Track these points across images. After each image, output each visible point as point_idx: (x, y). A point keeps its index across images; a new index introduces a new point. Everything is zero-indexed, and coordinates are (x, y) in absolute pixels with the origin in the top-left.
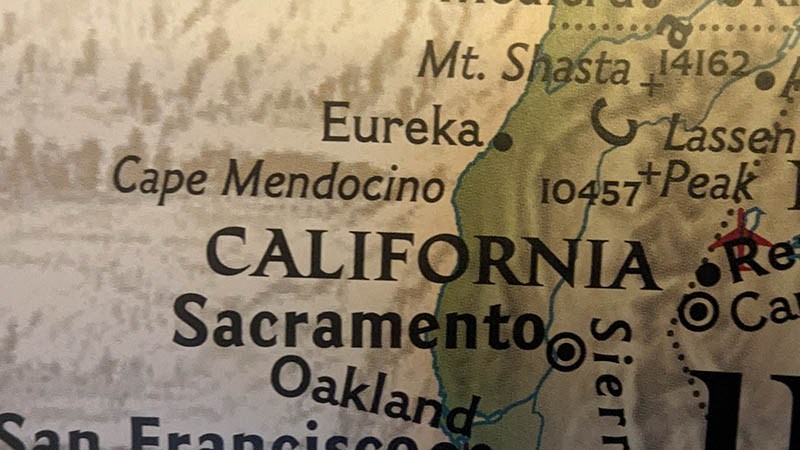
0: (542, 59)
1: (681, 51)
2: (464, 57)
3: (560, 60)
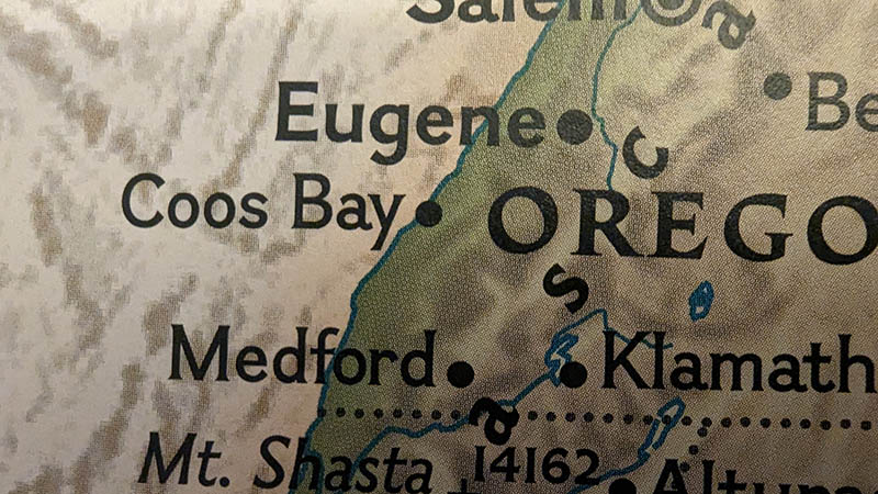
0: (308, 459)
1: (504, 447)
2: (200, 455)
3: (334, 460)
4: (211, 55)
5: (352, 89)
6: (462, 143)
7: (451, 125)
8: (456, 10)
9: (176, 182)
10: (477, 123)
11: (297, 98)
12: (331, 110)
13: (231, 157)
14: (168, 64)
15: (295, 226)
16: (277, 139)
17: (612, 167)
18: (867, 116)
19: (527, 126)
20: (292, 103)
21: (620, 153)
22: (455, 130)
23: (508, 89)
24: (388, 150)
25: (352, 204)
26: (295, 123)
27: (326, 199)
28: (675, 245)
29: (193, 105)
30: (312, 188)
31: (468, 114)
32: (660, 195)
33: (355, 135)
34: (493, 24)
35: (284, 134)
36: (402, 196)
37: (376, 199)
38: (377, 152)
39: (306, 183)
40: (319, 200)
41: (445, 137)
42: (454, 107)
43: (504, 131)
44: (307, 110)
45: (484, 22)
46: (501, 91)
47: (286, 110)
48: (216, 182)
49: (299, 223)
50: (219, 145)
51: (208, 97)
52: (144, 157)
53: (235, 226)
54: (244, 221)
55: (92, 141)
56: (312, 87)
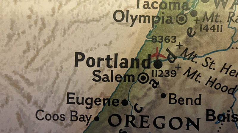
4: (53, 86)
5: (82, 94)
6: (103, 105)
7: (101, 102)
8: (102, 79)
9: (47, 112)
10: (106, 102)
11: (71, 96)
12: (78, 98)
13: (58, 107)
14: (44, 88)
15: (71, 121)
16: (67, 104)
17: (132, 110)
18: (180, 102)
19: (116, 102)
20: (70, 97)
21: (133, 108)
22: (102, 103)
23: (112, 95)
24: (89, 106)
25: (82, 117)
26: (70, 101)
27: (77, 115)
28: (144, 125)
29: (50, 96)
30: (74, 114)
31: (104, 100)
32: (141, 116)
33: (82, 103)
34: (109, 82)
35: (68, 103)
36: (92, 115)
37: (86, 116)
38: (87, 107)
39: (73, 112)
40: (75, 116)
41: (100, 104)
42: (102, 98)
43: (111, 103)
44: (73, 98)
45: (107, 82)
46: (111, 95)
47: (69, 98)
48: (55, 112)
49: (72, 120)
50: (55, 104)
51: (53, 95)
52: (40, 106)
53: (59, 121)
54: (61, 120)
55: (29, 103)
56: (74, 94)
